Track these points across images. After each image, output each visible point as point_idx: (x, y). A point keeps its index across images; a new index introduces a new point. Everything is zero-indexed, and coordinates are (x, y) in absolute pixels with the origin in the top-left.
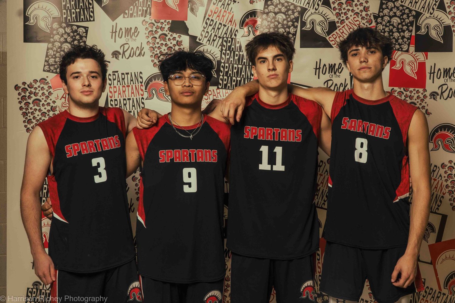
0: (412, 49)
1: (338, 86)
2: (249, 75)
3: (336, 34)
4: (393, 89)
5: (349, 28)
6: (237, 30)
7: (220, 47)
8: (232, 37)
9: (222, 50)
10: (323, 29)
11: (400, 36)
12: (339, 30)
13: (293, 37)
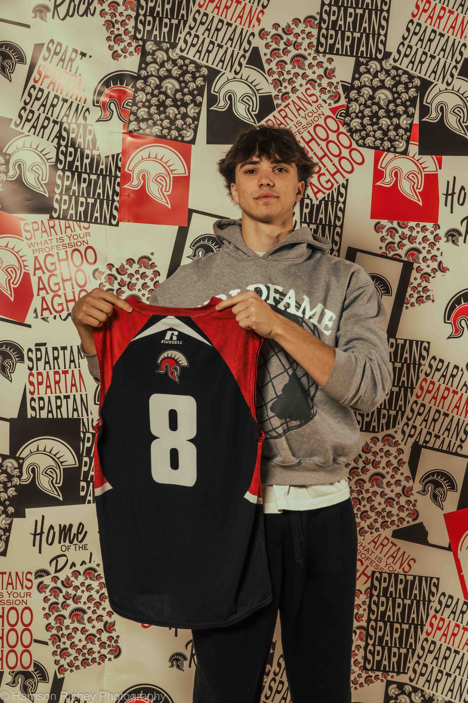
0: (414, 149)
2: (111, 193)
3: (273, 119)
4: (379, 223)
5: (298, 108)
6: (88, 110)
7: (56, 140)
8: (79, 122)
9: (59, 145)
10: (248, 109)
11: (392, 124)
12: (279, 112)
13: (193, 123)
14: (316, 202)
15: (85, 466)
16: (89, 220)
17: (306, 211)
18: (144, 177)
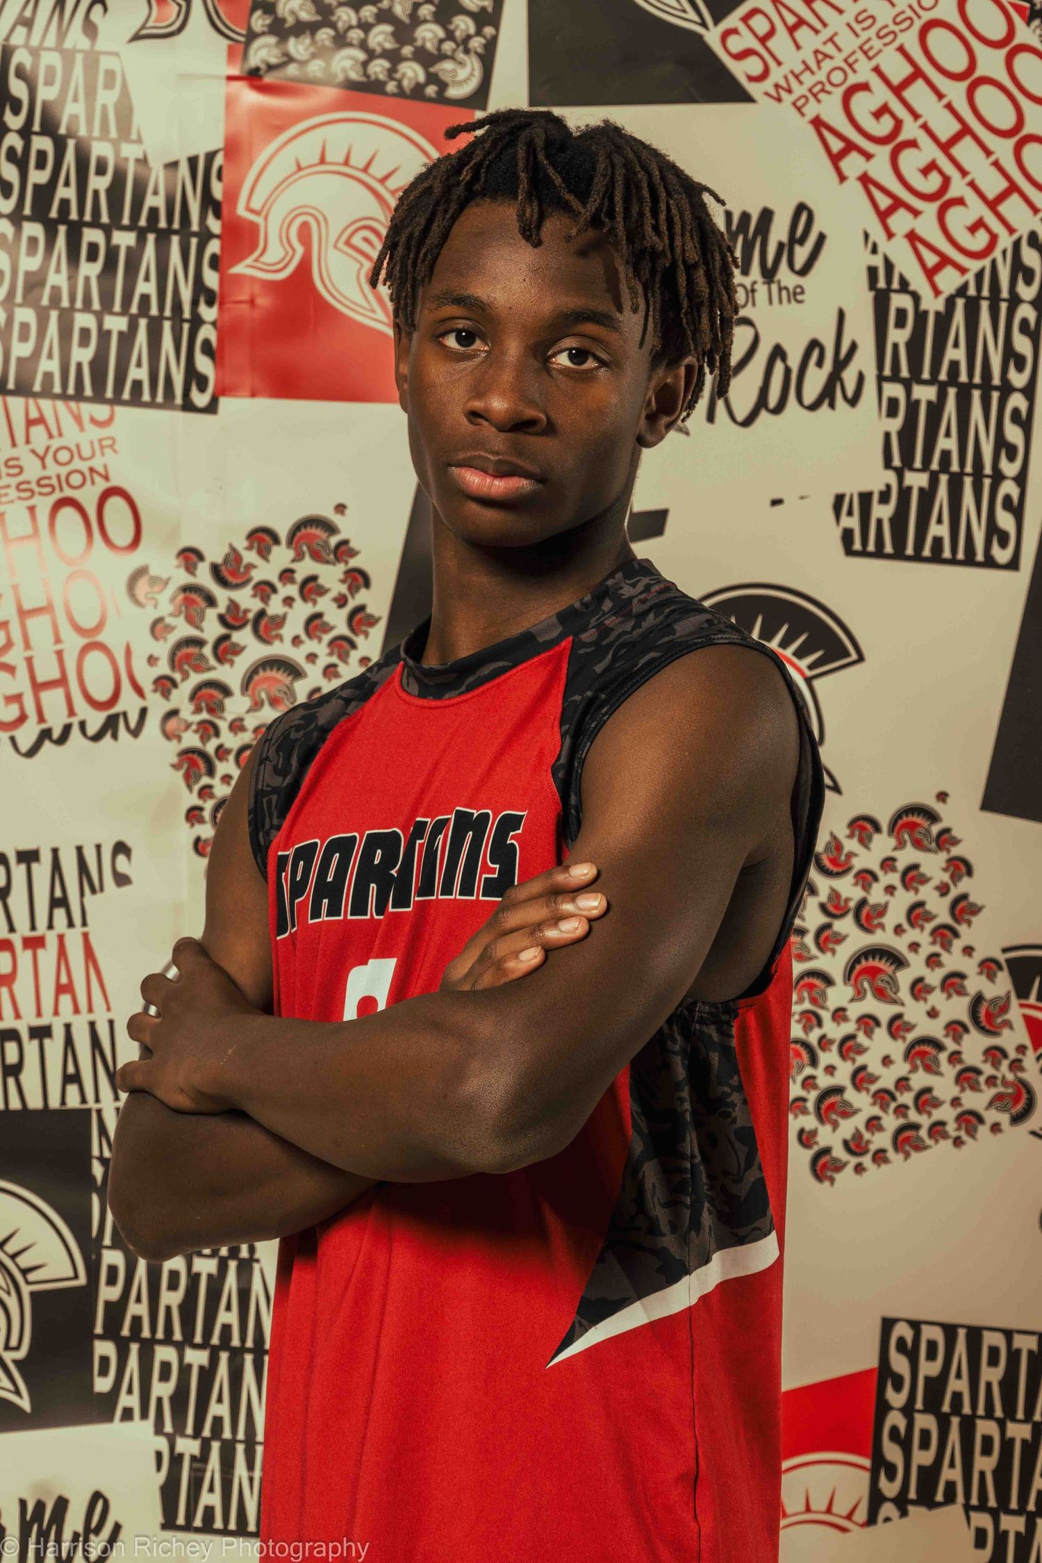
1: (794, 362)
2: (186, 294)
3: (768, 7)
8: (68, 44)
14: (932, 305)
15: (112, 1281)
16: (109, 394)
17: (898, 336)
18: (305, 234)
